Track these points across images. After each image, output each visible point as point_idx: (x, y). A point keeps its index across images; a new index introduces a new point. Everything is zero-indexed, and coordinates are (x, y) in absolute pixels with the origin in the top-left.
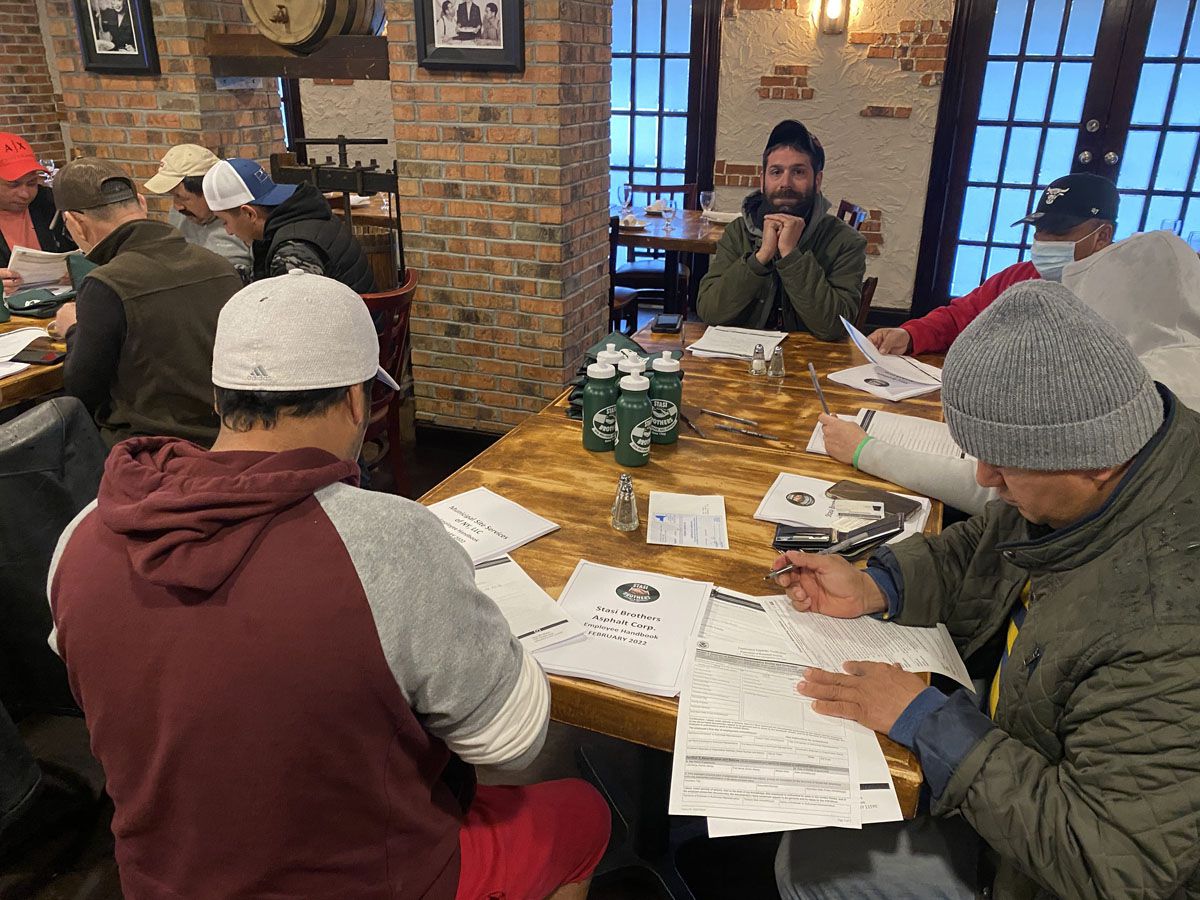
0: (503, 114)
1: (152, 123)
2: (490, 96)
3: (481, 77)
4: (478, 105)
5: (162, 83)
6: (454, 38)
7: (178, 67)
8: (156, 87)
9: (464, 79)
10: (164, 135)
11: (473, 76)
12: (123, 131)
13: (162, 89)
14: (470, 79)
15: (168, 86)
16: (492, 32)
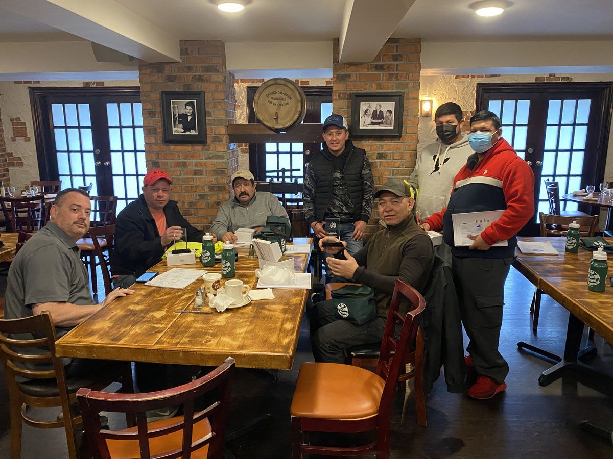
0: (389, 156)
1: (198, 166)
2: (383, 148)
3: (379, 140)
4: (377, 152)
5: (207, 147)
6: (369, 125)
7: (217, 139)
8: (202, 149)
9: (370, 142)
10: (204, 172)
11: (375, 140)
12: (180, 170)
13: (207, 150)
14: (373, 142)
15: (210, 149)
16: (389, 121)
